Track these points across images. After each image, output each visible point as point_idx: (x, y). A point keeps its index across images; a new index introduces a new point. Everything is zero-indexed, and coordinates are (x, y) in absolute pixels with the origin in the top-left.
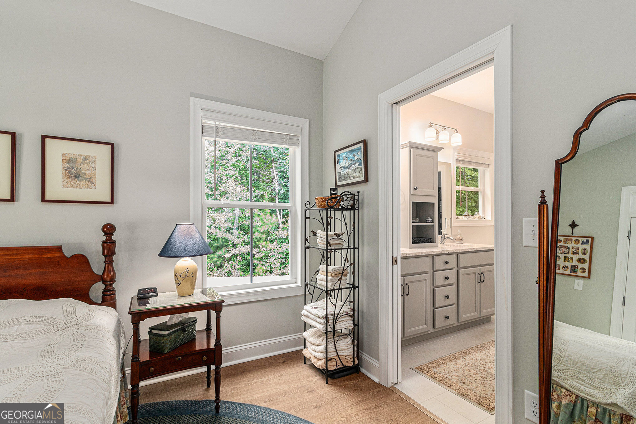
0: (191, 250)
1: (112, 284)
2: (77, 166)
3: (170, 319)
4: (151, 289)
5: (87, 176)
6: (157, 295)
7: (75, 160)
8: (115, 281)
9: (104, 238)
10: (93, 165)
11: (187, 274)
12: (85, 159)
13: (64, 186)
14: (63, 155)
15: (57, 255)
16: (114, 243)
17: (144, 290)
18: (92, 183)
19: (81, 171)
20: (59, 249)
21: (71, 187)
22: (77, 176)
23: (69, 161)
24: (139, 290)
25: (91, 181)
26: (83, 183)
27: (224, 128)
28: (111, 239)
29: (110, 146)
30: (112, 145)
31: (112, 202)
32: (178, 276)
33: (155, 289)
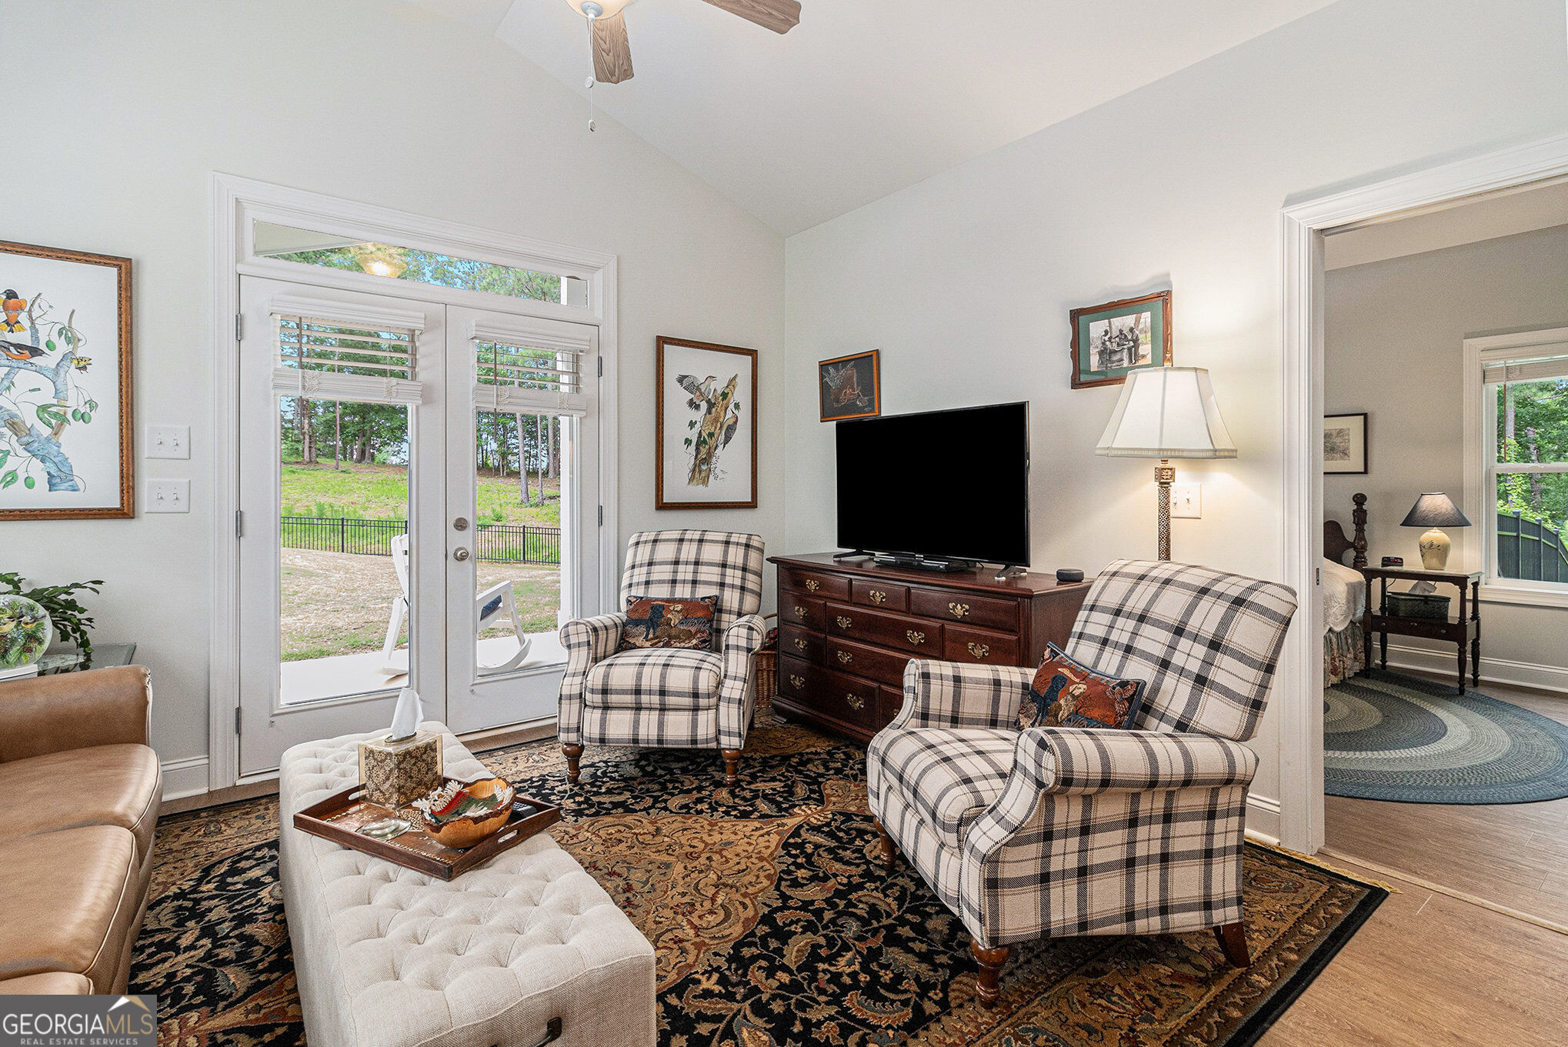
0: (1430, 521)
1: (1364, 550)
2: (1332, 440)
4: (1396, 558)
5: (1342, 449)
6: (1403, 563)
7: (1331, 434)
8: (1368, 549)
9: (1356, 508)
10: (1347, 438)
11: (1431, 547)
12: (1342, 433)
16: (1366, 511)
17: (1387, 558)
18: (1346, 454)
19: (1335, 444)
22: (1332, 450)
24: (1381, 558)
26: (1339, 456)
27: (1521, 367)
28: (1362, 509)
29: (1362, 417)
30: (1365, 415)
31: (1366, 472)
32: (1422, 547)
33: (1401, 559)
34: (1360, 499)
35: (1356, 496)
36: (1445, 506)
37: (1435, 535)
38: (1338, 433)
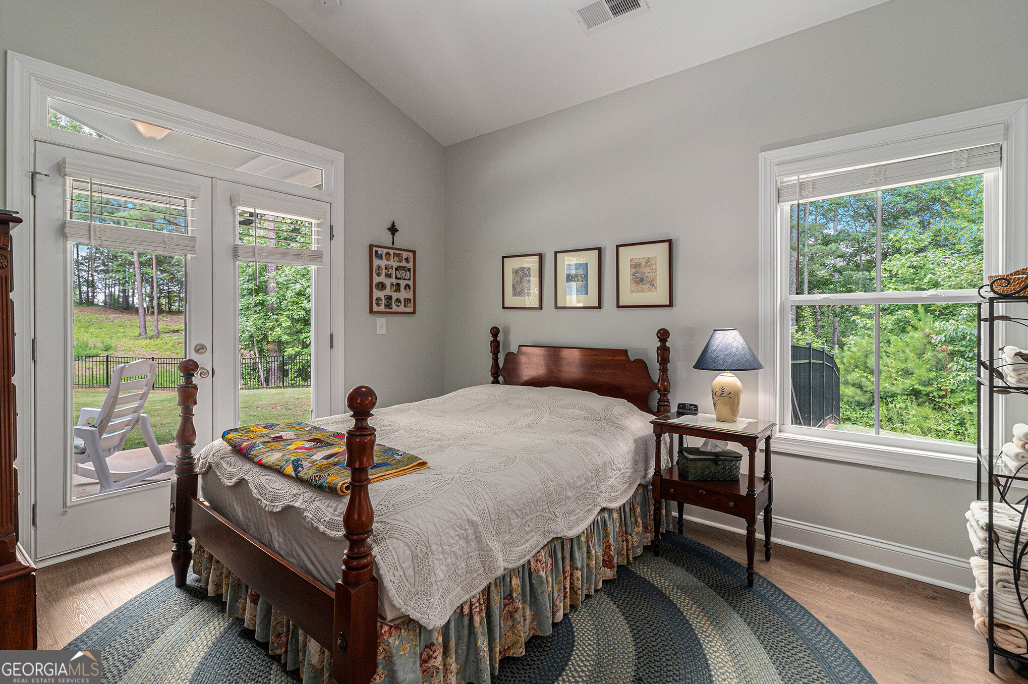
0: (721, 363)
1: (667, 394)
2: (641, 270)
3: (705, 444)
4: (691, 405)
5: (649, 280)
6: (696, 414)
7: (640, 264)
8: (669, 392)
9: (659, 344)
10: (653, 267)
11: (723, 392)
12: (648, 261)
13: (632, 291)
14: (631, 260)
15: (623, 358)
16: (668, 349)
17: (684, 405)
18: (653, 285)
19: (644, 275)
20: (625, 352)
21: (637, 291)
22: (642, 280)
23: (636, 266)
24: (679, 404)
25: (652, 284)
26: (646, 287)
27: (814, 182)
28: (665, 346)
29: (668, 243)
30: (670, 242)
31: (671, 305)
32: (714, 394)
33: (696, 406)
34: (663, 335)
35: (659, 331)
36: (735, 344)
37: (727, 379)
38: (647, 263)
